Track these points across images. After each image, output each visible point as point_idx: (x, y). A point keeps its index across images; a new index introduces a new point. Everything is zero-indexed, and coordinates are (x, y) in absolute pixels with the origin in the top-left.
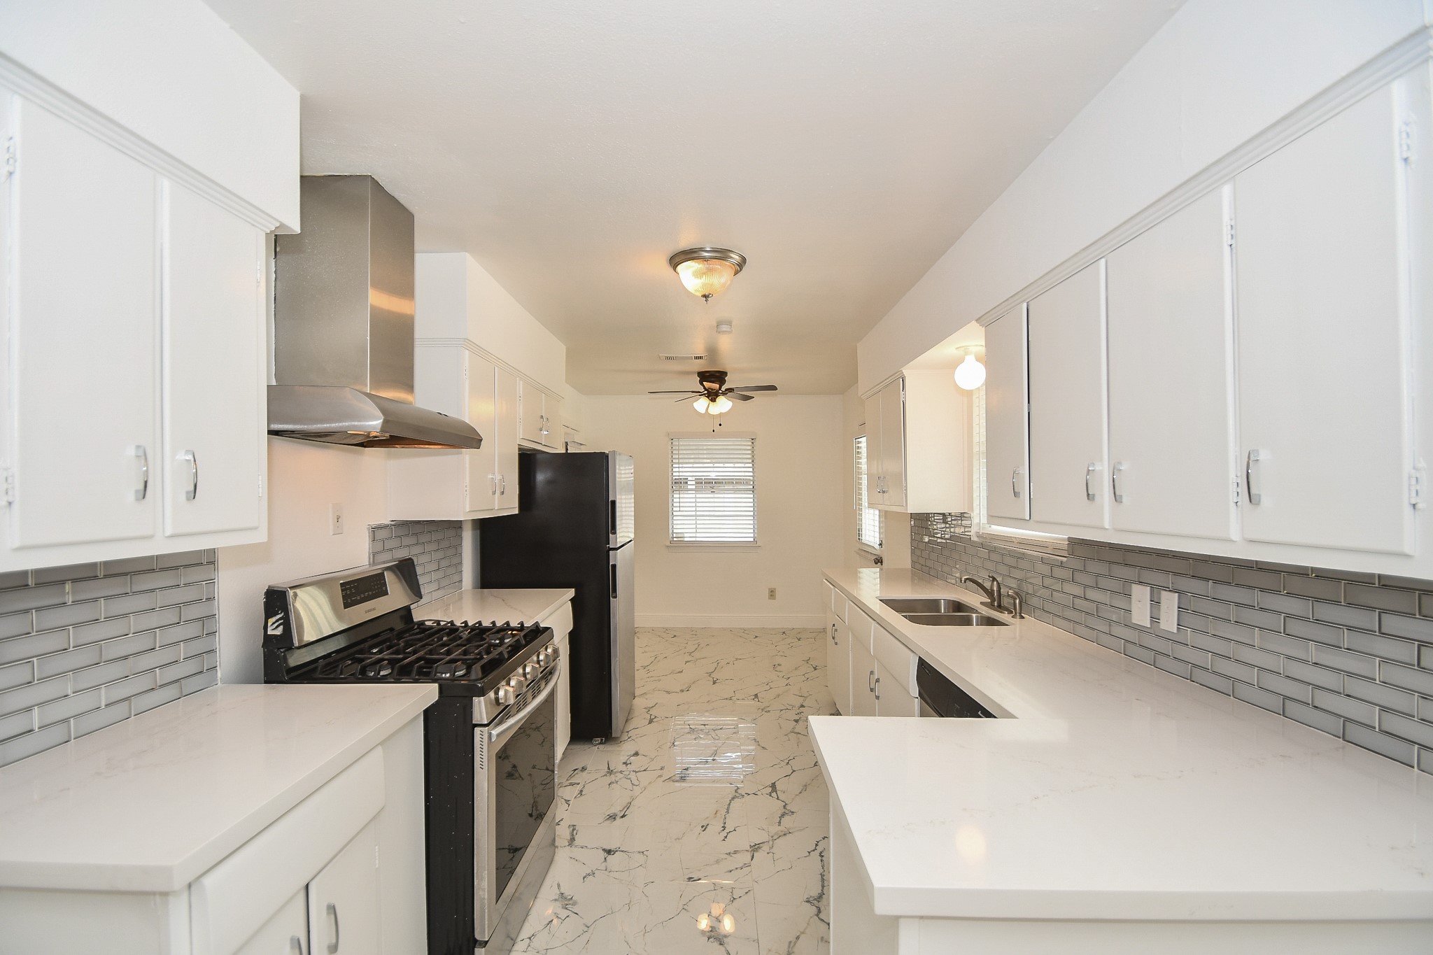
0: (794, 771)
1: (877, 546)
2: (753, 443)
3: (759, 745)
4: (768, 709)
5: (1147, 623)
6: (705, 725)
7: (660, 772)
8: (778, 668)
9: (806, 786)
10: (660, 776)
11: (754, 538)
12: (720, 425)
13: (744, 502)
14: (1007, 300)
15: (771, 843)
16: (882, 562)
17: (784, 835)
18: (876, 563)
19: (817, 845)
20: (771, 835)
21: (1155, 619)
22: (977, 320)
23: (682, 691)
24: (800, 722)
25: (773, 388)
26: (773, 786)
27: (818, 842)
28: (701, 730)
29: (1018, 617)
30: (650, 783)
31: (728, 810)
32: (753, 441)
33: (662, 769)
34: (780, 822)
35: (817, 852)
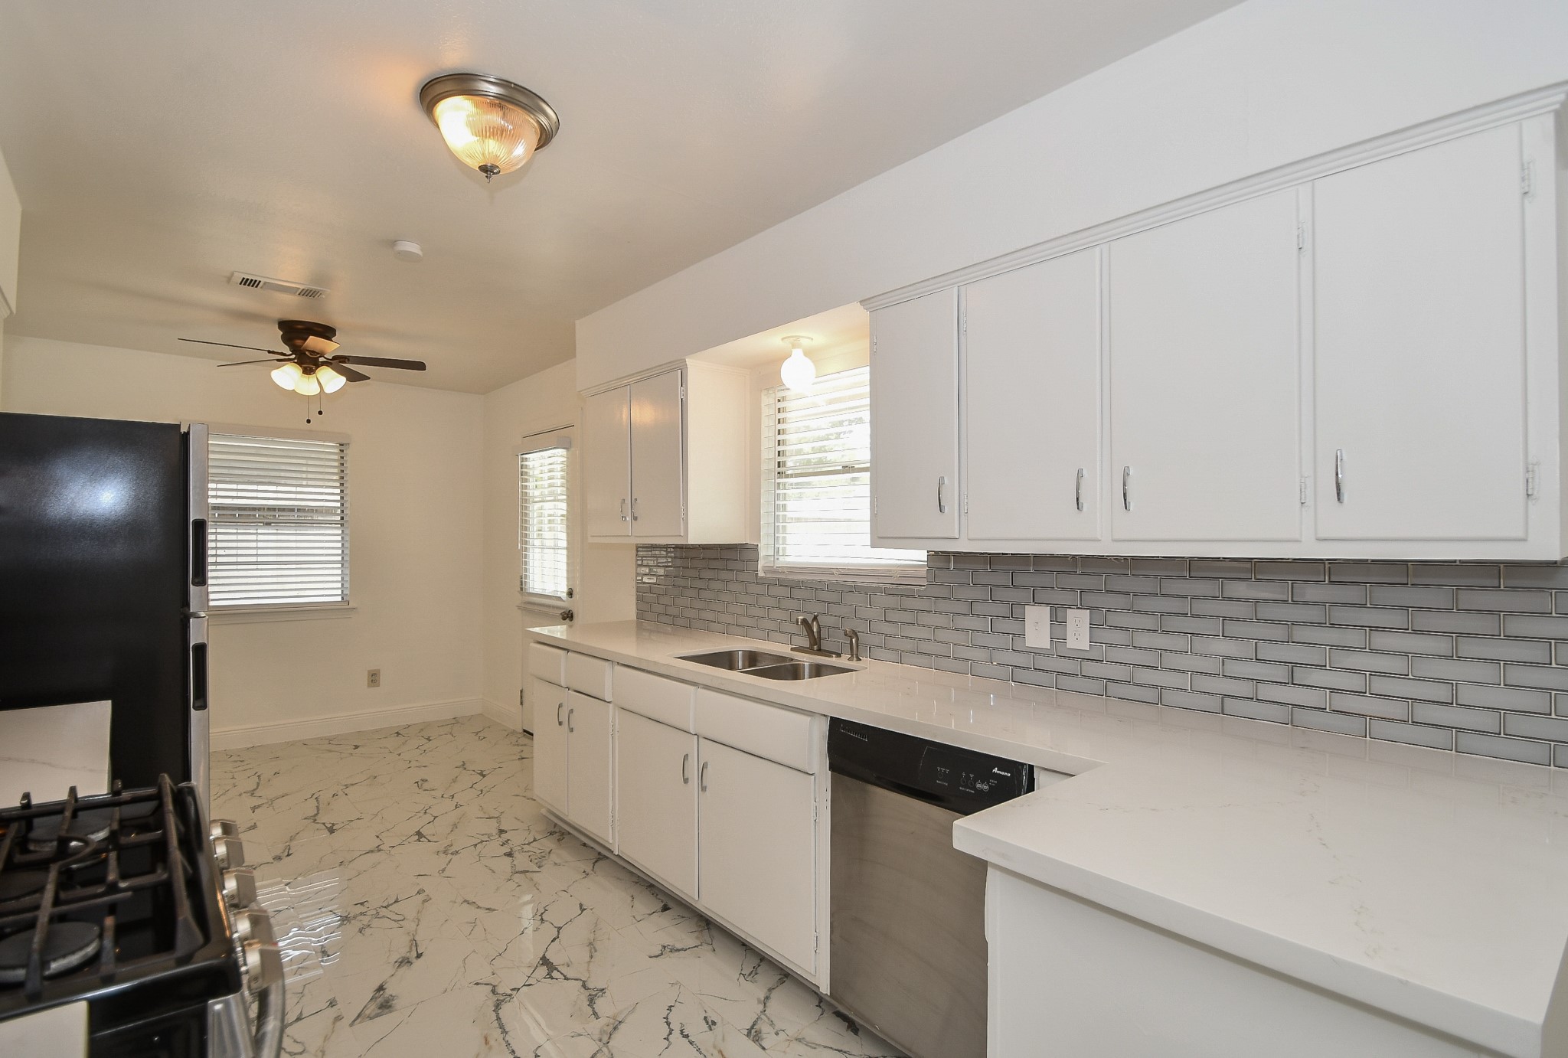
0: (559, 929)
1: (564, 596)
2: (342, 451)
3: (479, 907)
4: (453, 849)
5: (1044, 643)
6: (362, 904)
7: (332, 1013)
8: (426, 786)
9: (591, 944)
10: (338, 1018)
11: (343, 596)
12: (320, 413)
13: (327, 542)
14: (928, 280)
15: (605, 1049)
16: (572, 616)
17: (615, 1028)
18: (564, 619)
19: (668, 1024)
20: (596, 1037)
21: (1058, 639)
22: (860, 302)
23: (278, 858)
24: (516, 854)
25: (420, 366)
26: (545, 961)
27: (666, 1018)
28: (362, 914)
29: (855, 659)
30: (326, 1039)
31: (501, 1026)
32: (342, 448)
33: (332, 1003)
34: (595, 1013)
35: (676, 1033)
